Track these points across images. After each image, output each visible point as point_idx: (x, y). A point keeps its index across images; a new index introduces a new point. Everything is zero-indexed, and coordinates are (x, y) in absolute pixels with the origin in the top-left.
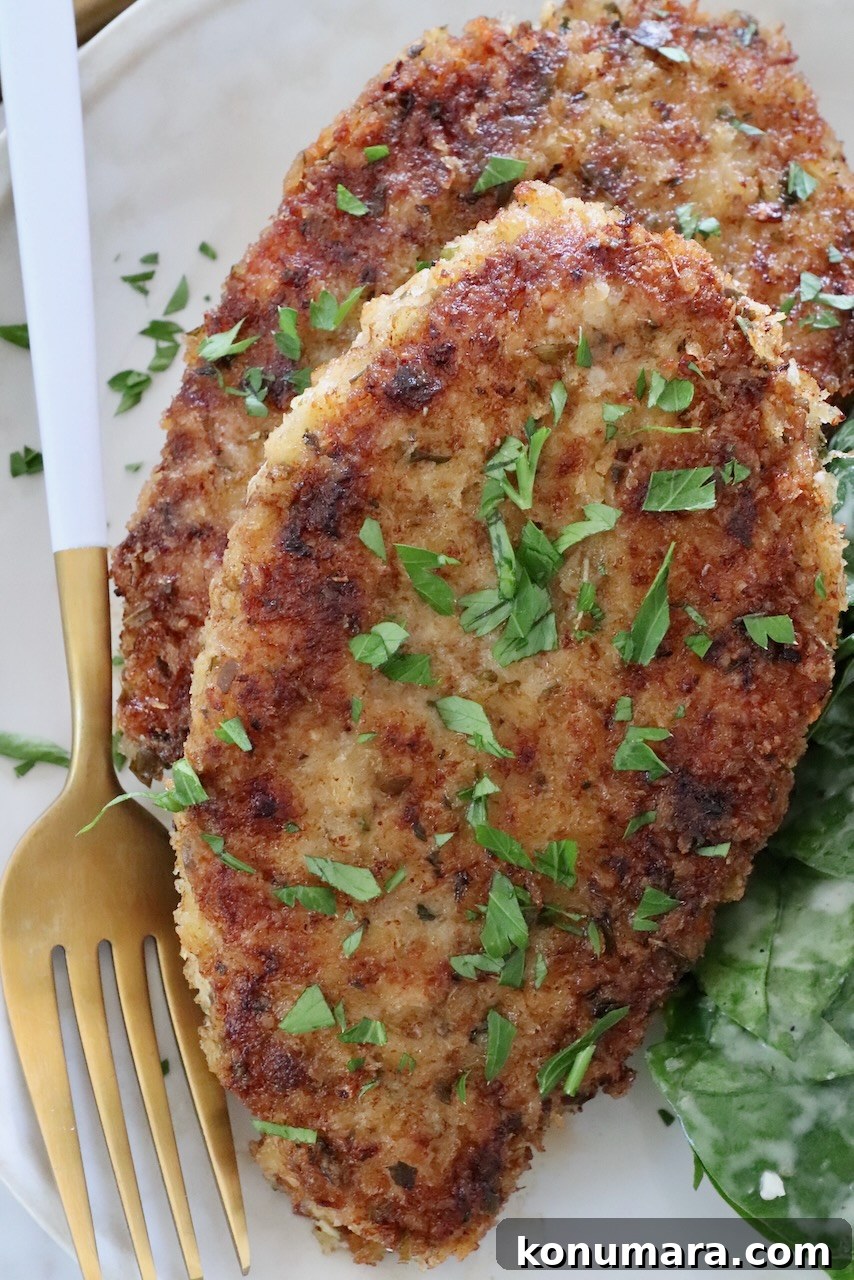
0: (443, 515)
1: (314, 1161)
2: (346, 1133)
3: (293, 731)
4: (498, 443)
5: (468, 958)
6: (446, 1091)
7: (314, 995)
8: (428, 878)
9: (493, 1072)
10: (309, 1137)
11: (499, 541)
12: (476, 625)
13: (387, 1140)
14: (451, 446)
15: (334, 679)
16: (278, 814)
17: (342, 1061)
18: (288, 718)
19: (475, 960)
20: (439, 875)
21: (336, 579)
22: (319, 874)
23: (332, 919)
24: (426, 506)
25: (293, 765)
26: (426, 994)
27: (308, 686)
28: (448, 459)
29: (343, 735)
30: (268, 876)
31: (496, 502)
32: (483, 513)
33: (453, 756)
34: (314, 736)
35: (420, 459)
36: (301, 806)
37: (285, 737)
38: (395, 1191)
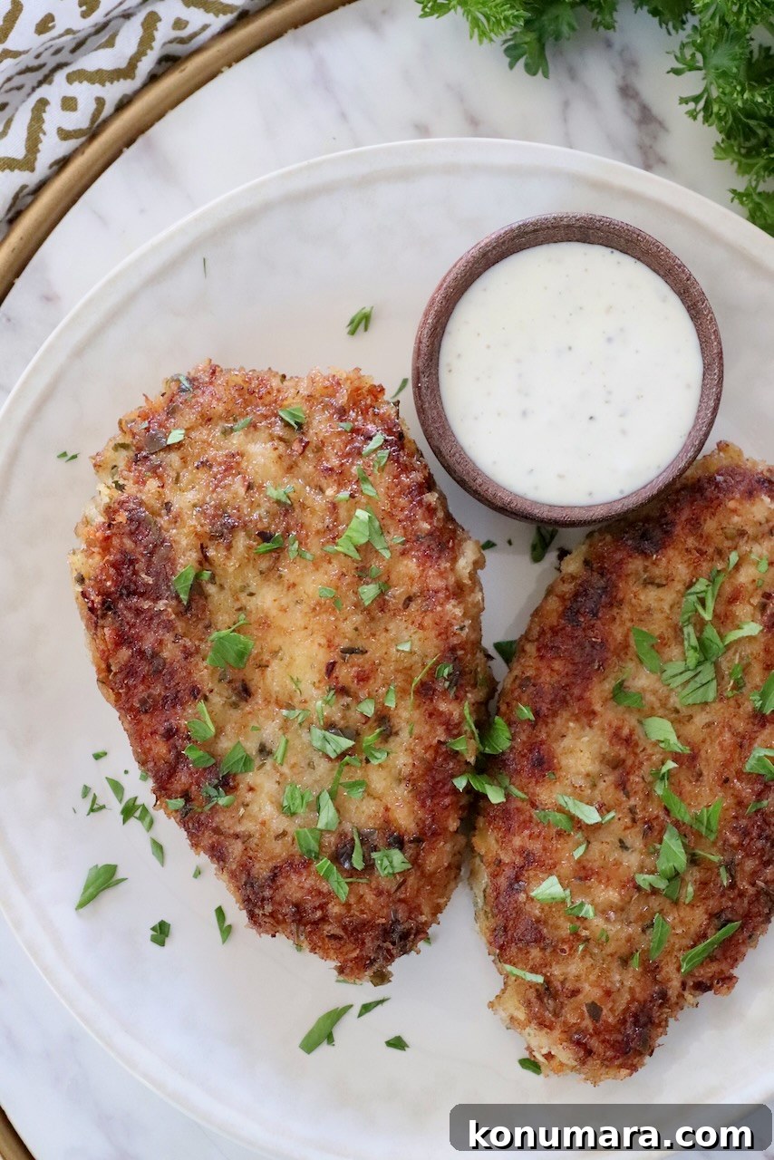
0: (658, 616)
1: (539, 997)
2: (561, 978)
3: (559, 721)
4: (694, 580)
5: (646, 876)
6: (625, 962)
7: (553, 880)
8: (627, 820)
9: (655, 956)
10: (540, 979)
11: (689, 635)
12: (669, 681)
13: (587, 987)
14: (667, 579)
15: (587, 695)
16: (545, 766)
17: (566, 928)
18: (556, 712)
19: (650, 878)
20: (634, 821)
21: (594, 639)
22: (565, 805)
23: (569, 835)
24: (648, 611)
25: (556, 740)
26: (620, 894)
27: (571, 696)
28: (664, 585)
29: (588, 728)
30: (534, 805)
31: (689, 614)
32: (680, 619)
33: (649, 751)
34: (571, 724)
35: (649, 583)
36: (559, 763)
37: (553, 722)
38: (588, 1023)
